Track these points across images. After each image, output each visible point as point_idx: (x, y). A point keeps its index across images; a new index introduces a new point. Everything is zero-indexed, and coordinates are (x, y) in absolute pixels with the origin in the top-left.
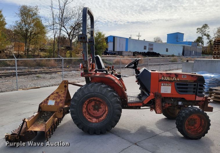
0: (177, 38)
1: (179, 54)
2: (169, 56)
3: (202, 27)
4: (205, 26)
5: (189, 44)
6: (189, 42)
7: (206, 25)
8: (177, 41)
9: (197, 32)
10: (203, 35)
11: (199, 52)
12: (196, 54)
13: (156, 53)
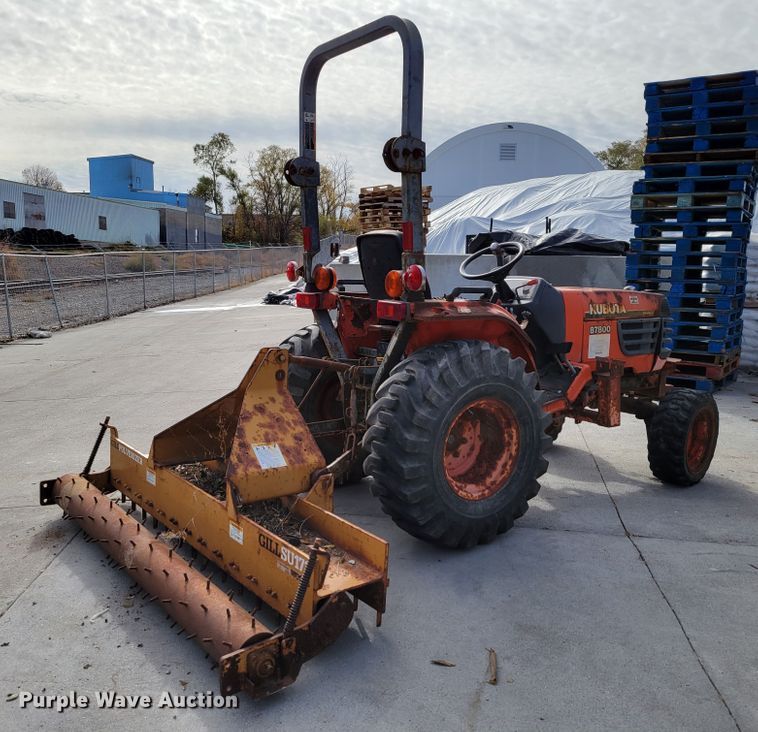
0: (131, 177)
1: (148, 239)
2: (112, 247)
3: (212, 143)
4: (221, 141)
5: (178, 204)
6: (177, 195)
7: (222, 135)
8: (133, 191)
9: (195, 161)
10: (216, 172)
11: (212, 232)
12: (205, 240)
13: (58, 233)
